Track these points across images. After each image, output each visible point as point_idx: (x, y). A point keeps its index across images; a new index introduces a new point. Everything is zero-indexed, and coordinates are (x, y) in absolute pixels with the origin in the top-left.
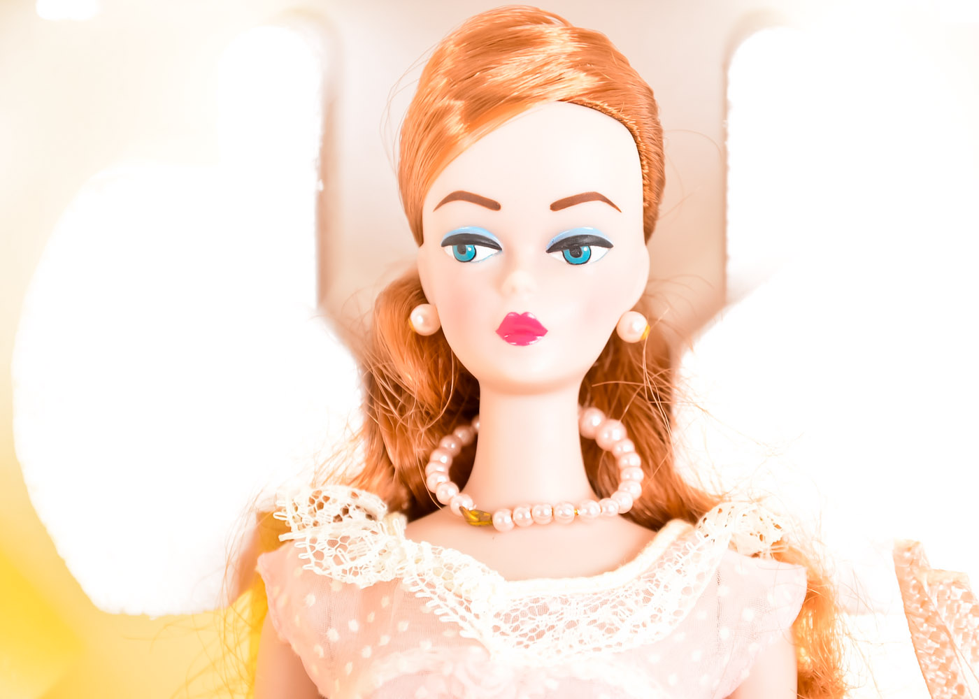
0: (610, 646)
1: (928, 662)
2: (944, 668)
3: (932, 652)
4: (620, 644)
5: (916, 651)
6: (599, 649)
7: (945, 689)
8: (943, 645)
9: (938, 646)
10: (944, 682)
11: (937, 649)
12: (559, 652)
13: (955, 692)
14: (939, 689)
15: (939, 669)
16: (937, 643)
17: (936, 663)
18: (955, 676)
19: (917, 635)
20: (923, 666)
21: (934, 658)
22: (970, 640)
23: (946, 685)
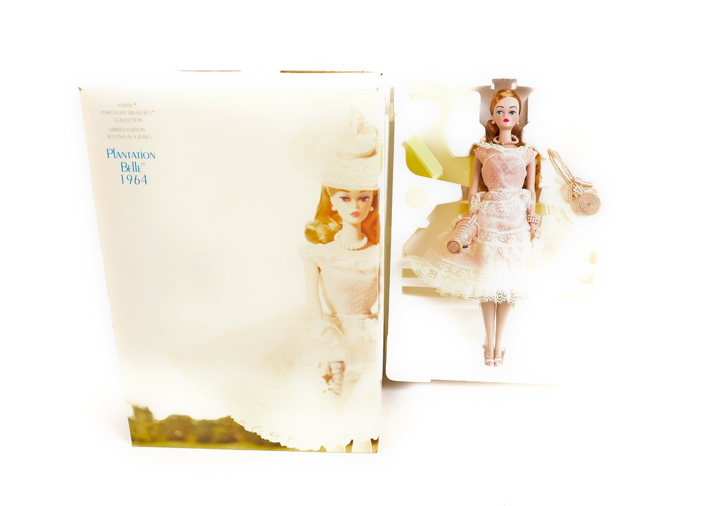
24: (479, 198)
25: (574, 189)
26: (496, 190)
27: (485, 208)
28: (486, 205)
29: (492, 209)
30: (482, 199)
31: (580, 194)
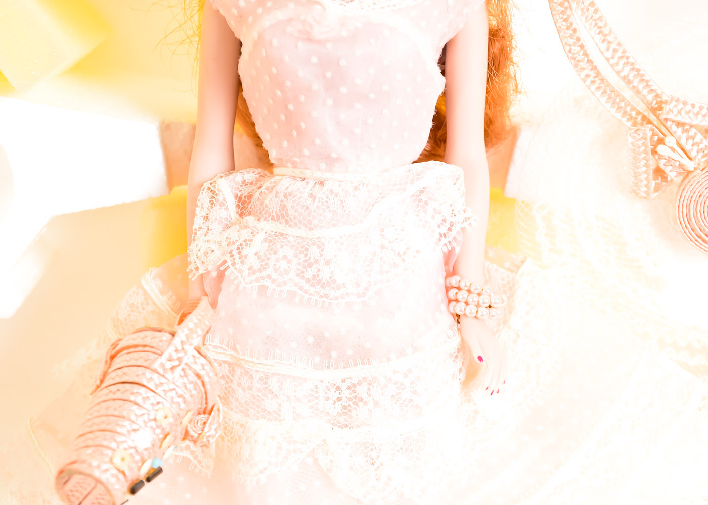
0: (389, 6)
1: (558, 18)
2: (566, 20)
3: (560, 12)
4: (395, 5)
5: (551, 12)
6: (383, 8)
7: (566, 31)
8: (566, 8)
9: (563, 9)
10: (566, 28)
11: (562, 11)
12: (362, 9)
13: (572, 32)
14: (563, 31)
15: (564, 21)
16: (563, 7)
17: (562, 18)
18: (572, 24)
19: (552, 4)
20: (555, 20)
21: (561, 15)
22: (580, 4)
23: (567, 29)
24: (231, 203)
25: (661, 149)
26: (297, 172)
27: (252, 260)
28: (258, 244)
29: (283, 265)
30: (244, 205)
31: (690, 165)
